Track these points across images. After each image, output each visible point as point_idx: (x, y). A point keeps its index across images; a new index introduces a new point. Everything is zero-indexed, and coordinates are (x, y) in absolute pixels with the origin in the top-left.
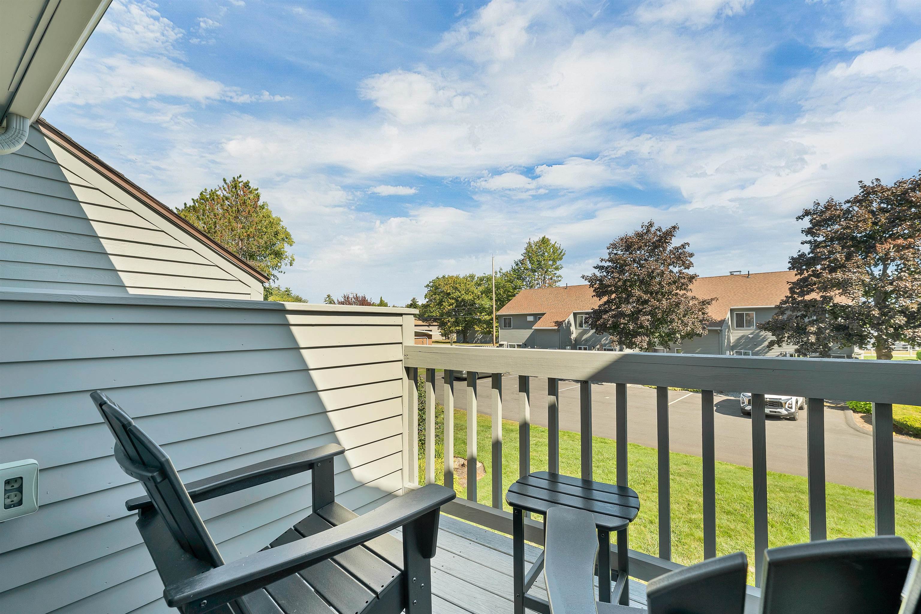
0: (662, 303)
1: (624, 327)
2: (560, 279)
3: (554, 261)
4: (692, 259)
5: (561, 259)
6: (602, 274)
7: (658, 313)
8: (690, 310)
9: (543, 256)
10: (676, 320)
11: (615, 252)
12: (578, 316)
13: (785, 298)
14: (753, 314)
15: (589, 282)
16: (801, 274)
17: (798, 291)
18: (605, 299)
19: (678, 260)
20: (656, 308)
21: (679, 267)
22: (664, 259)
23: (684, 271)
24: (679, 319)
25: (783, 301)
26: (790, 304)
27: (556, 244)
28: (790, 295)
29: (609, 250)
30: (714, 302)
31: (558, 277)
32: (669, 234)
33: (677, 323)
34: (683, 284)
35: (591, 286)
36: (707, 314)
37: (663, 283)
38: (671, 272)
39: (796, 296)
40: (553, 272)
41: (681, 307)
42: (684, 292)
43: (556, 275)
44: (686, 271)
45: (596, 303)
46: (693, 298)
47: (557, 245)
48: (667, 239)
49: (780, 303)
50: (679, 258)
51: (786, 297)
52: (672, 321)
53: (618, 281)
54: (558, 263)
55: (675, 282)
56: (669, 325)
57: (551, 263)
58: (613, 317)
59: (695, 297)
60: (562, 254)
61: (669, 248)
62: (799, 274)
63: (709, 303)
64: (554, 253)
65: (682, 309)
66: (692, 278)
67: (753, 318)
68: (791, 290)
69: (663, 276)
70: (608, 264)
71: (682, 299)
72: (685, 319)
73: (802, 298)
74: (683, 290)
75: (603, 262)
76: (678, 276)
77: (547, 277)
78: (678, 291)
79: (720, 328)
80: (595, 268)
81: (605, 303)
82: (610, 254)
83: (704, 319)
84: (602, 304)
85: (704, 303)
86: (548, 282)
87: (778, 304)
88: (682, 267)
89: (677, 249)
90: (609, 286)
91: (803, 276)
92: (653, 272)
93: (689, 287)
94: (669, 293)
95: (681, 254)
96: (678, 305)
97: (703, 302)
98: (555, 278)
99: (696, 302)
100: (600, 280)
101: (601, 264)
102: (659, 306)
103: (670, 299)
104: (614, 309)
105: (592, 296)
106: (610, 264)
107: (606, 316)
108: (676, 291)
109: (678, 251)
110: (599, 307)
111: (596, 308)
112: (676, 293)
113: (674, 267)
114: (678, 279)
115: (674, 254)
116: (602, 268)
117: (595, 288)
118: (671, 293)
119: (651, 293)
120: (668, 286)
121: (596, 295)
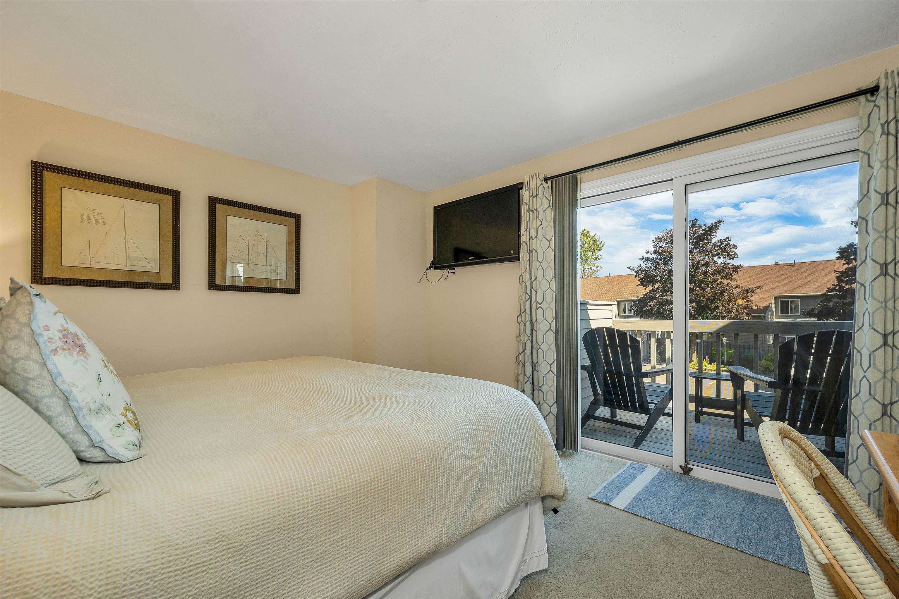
0: (707, 292)
1: (669, 314)
2: (599, 268)
3: (594, 251)
4: (736, 251)
5: (600, 250)
6: (647, 265)
7: (703, 301)
8: (734, 298)
9: (583, 247)
10: (721, 307)
11: (660, 245)
12: (621, 303)
13: (832, 287)
14: (798, 301)
15: (635, 272)
16: (848, 263)
17: (845, 279)
18: (650, 288)
19: (723, 252)
20: (700, 296)
21: (724, 258)
22: (710, 251)
23: (729, 261)
24: (723, 306)
25: (830, 289)
26: (837, 292)
27: (596, 235)
28: (837, 283)
29: (654, 243)
30: (758, 290)
31: (597, 267)
32: (714, 228)
33: (722, 310)
34: (728, 274)
35: (637, 275)
36: (751, 301)
37: (708, 273)
38: (715, 262)
39: (843, 284)
40: (592, 262)
41: (726, 295)
42: (729, 281)
43: (595, 265)
44: (730, 261)
45: (642, 292)
46: (737, 287)
47: (597, 237)
48: (713, 233)
49: (827, 291)
50: (724, 250)
51: (832, 285)
52: (716, 308)
53: (664, 272)
54: (598, 254)
55: (719, 272)
56: (714, 312)
57: (590, 253)
58: (657, 304)
59: (739, 285)
60: (601, 245)
61: (714, 240)
62: (847, 263)
63: (753, 291)
64: (594, 244)
65: (726, 298)
66: (736, 269)
67: (798, 305)
68: (838, 278)
69: (708, 267)
70: (654, 255)
71: (727, 287)
72: (729, 307)
73: (850, 286)
74: (727, 279)
75: (649, 254)
76: (723, 266)
77: (587, 267)
78: (722, 280)
79: (764, 315)
80: (641, 259)
81: (650, 292)
82: (655, 247)
83: (748, 306)
84: (648, 293)
85: (749, 291)
86: (587, 271)
87: (824, 292)
88: (727, 258)
89: (722, 241)
90: (655, 276)
91: (850, 266)
92: (698, 263)
93: (734, 277)
94: (713, 282)
95: (726, 246)
96: (722, 293)
97: (747, 290)
98: (595, 268)
99: (740, 291)
100: (645, 270)
101: (646, 256)
102: (704, 294)
103: (714, 287)
104: (659, 297)
105: (637, 285)
106: (655, 256)
107: (651, 304)
108: (720, 281)
109: (723, 244)
110: (644, 295)
111: (642, 296)
112: (720, 282)
113: (719, 258)
114: (723, 269)
115: (718, 246)
116: (647, 259)
117: (640, 278)
118: (715, 282)
119: (695, 282)
120: (713, 276)
121: (641, 284)
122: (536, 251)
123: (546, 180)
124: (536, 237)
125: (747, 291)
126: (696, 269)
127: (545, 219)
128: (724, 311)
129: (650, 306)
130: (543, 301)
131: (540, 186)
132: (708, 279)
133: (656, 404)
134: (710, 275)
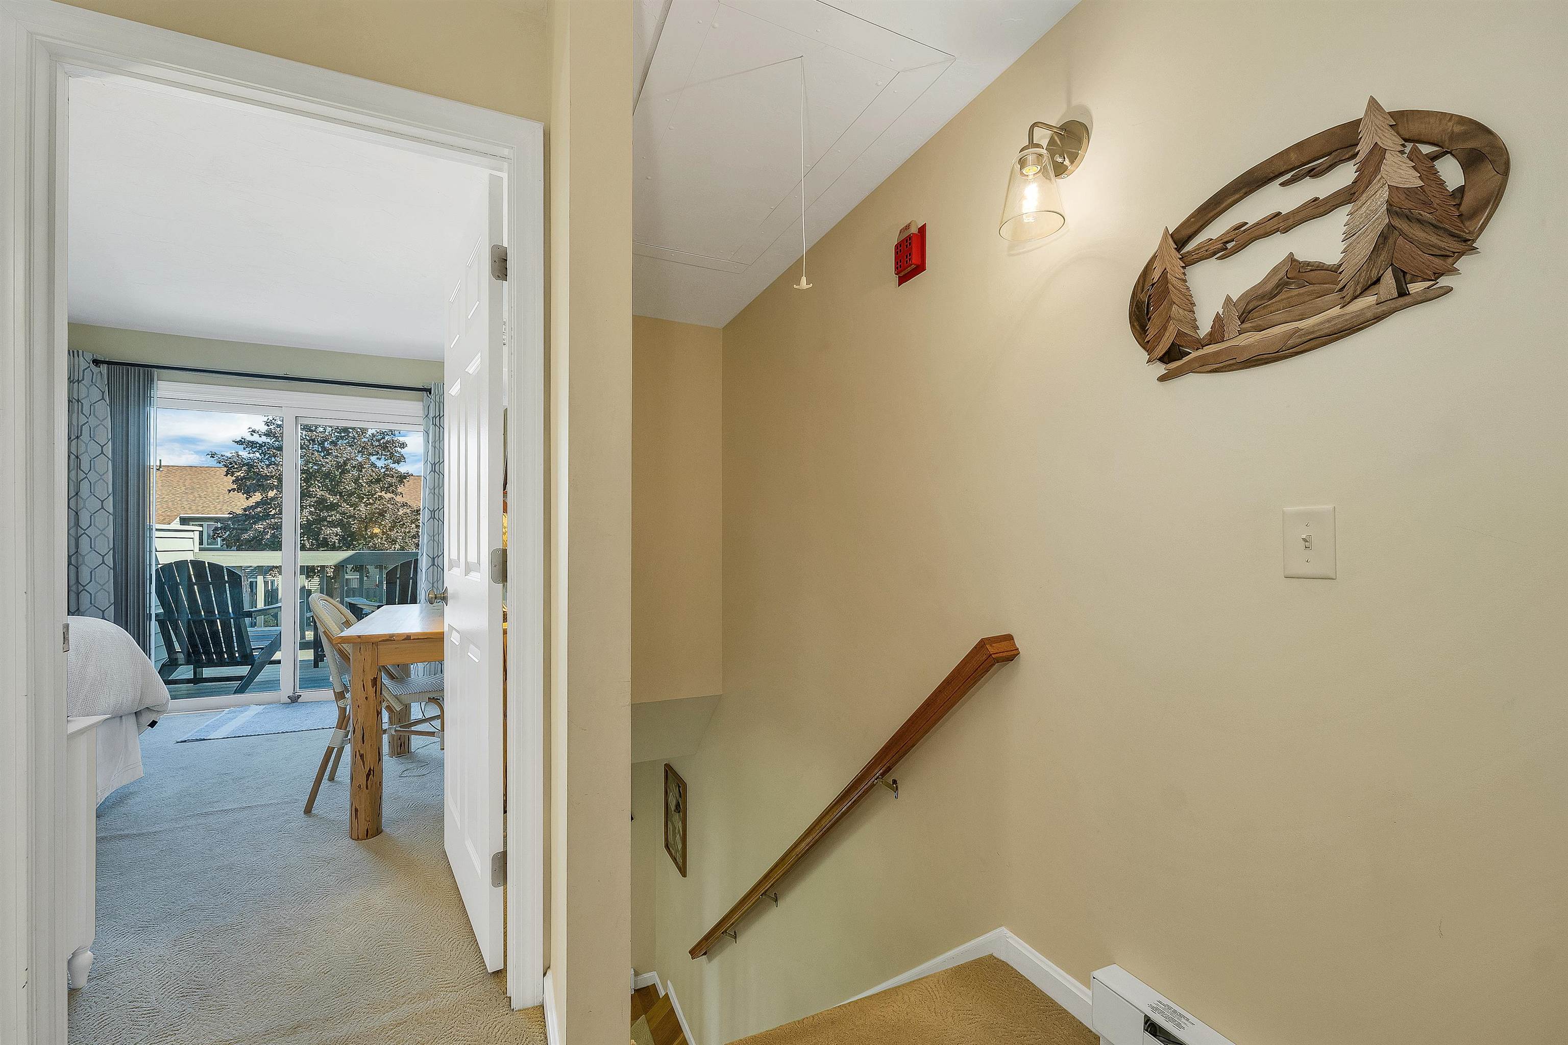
0: (359, 510)
4: (404, 451)
6: (251, 455)
7: (353, 524)
8: (400, 522)
15: (225, 465)
18: (257, 497)
19: (384, 450)
20: (349, 517)
21: (385, 460)
22: (363, 447)
23: (392, 466)
24: (384, 533)
34: (391, 485)
35: (229, 472)
37: (361, 481)
38: (373, 465)
41: (387, 516)
42: (392, 495)
44: (395, 466)
45: (239, 503)
46: (404, 505)
50: (385, 447)
55: (378, 481)
59: (406, 503)
65: (387, 522)
66: (402, 478)
69: (361, 471)
70: (264, 439)
71: (389, 505)
72: (393, 534)
74: (390, 492)
75: (256, 435)
76: (384, 472)
78: (383, 494)
80: (240, 442)
81: (258, 504)
84: (252, 506)
88: (389, 461)
89: (383, 434)
90: (267, 477)
92: (345, 463)
93: (399, 490)
94: (369, 495)
95: (388, 442)
96: (382, 514)
99: (408, 511)
100: (247, 464)
101: (250, 438)
102: (354, 514)
103: (370, 504)
104: (275, 514)
105: (230, 491)
106: (268, 440)
107: (259, 526)
108: (380, 494)
109: (384, 438)
110: (245, 510)
111: (240, 512)
112: (380, 496)
113: (379, 459)
114: (384, 477)
115: (379, 441)
116: (252, 444)
117: (237, 477)
118: (372, 496)
119: (341, 493)
120: (369, 486)
121: (239, 490)
122: (77, 457)
123: (96, 362)
124: (78, 437)
125: (417, 512)
126: (342, 473)
127: (94, 414)
128: (385, 541)
129: (256, 530)
130: (91, 525)
131: (86, 369)
132: (362, 491)
133: (262, 649)
134: (364, 485)
